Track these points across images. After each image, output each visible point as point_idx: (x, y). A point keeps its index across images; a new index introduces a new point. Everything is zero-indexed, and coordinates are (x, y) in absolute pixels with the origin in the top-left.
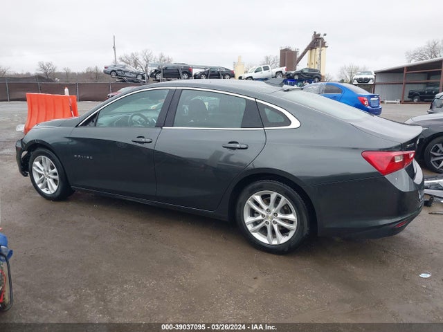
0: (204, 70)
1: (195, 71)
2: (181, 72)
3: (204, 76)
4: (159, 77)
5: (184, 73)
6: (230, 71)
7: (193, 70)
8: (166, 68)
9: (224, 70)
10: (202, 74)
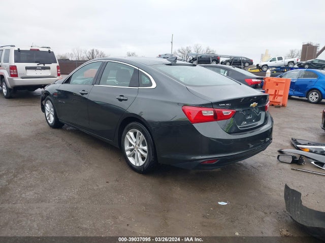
0: (229, 59)
1: (222, 60)
2: (211, 59)
3: (228, 63)
4: (195, 63)
5: (213, 61)
6: (250, 60)
7: (221, 58)
8: (201, 57)
9: (245, 59)
10: (227, 61)
